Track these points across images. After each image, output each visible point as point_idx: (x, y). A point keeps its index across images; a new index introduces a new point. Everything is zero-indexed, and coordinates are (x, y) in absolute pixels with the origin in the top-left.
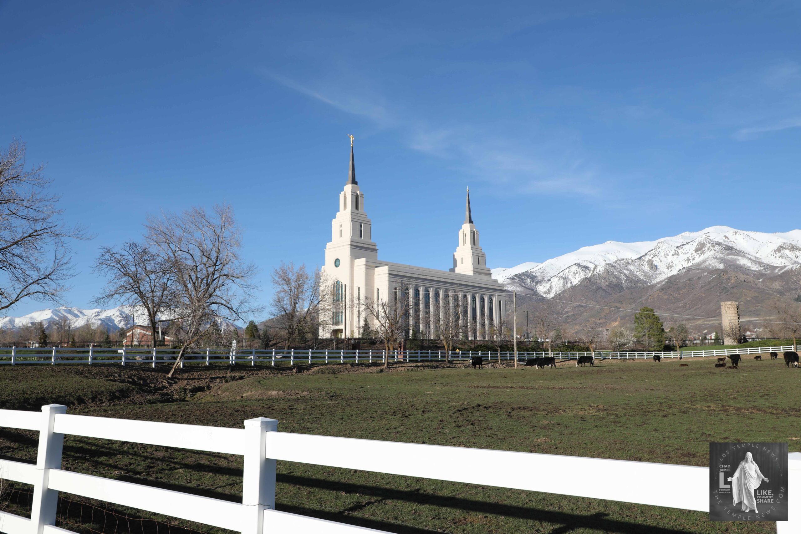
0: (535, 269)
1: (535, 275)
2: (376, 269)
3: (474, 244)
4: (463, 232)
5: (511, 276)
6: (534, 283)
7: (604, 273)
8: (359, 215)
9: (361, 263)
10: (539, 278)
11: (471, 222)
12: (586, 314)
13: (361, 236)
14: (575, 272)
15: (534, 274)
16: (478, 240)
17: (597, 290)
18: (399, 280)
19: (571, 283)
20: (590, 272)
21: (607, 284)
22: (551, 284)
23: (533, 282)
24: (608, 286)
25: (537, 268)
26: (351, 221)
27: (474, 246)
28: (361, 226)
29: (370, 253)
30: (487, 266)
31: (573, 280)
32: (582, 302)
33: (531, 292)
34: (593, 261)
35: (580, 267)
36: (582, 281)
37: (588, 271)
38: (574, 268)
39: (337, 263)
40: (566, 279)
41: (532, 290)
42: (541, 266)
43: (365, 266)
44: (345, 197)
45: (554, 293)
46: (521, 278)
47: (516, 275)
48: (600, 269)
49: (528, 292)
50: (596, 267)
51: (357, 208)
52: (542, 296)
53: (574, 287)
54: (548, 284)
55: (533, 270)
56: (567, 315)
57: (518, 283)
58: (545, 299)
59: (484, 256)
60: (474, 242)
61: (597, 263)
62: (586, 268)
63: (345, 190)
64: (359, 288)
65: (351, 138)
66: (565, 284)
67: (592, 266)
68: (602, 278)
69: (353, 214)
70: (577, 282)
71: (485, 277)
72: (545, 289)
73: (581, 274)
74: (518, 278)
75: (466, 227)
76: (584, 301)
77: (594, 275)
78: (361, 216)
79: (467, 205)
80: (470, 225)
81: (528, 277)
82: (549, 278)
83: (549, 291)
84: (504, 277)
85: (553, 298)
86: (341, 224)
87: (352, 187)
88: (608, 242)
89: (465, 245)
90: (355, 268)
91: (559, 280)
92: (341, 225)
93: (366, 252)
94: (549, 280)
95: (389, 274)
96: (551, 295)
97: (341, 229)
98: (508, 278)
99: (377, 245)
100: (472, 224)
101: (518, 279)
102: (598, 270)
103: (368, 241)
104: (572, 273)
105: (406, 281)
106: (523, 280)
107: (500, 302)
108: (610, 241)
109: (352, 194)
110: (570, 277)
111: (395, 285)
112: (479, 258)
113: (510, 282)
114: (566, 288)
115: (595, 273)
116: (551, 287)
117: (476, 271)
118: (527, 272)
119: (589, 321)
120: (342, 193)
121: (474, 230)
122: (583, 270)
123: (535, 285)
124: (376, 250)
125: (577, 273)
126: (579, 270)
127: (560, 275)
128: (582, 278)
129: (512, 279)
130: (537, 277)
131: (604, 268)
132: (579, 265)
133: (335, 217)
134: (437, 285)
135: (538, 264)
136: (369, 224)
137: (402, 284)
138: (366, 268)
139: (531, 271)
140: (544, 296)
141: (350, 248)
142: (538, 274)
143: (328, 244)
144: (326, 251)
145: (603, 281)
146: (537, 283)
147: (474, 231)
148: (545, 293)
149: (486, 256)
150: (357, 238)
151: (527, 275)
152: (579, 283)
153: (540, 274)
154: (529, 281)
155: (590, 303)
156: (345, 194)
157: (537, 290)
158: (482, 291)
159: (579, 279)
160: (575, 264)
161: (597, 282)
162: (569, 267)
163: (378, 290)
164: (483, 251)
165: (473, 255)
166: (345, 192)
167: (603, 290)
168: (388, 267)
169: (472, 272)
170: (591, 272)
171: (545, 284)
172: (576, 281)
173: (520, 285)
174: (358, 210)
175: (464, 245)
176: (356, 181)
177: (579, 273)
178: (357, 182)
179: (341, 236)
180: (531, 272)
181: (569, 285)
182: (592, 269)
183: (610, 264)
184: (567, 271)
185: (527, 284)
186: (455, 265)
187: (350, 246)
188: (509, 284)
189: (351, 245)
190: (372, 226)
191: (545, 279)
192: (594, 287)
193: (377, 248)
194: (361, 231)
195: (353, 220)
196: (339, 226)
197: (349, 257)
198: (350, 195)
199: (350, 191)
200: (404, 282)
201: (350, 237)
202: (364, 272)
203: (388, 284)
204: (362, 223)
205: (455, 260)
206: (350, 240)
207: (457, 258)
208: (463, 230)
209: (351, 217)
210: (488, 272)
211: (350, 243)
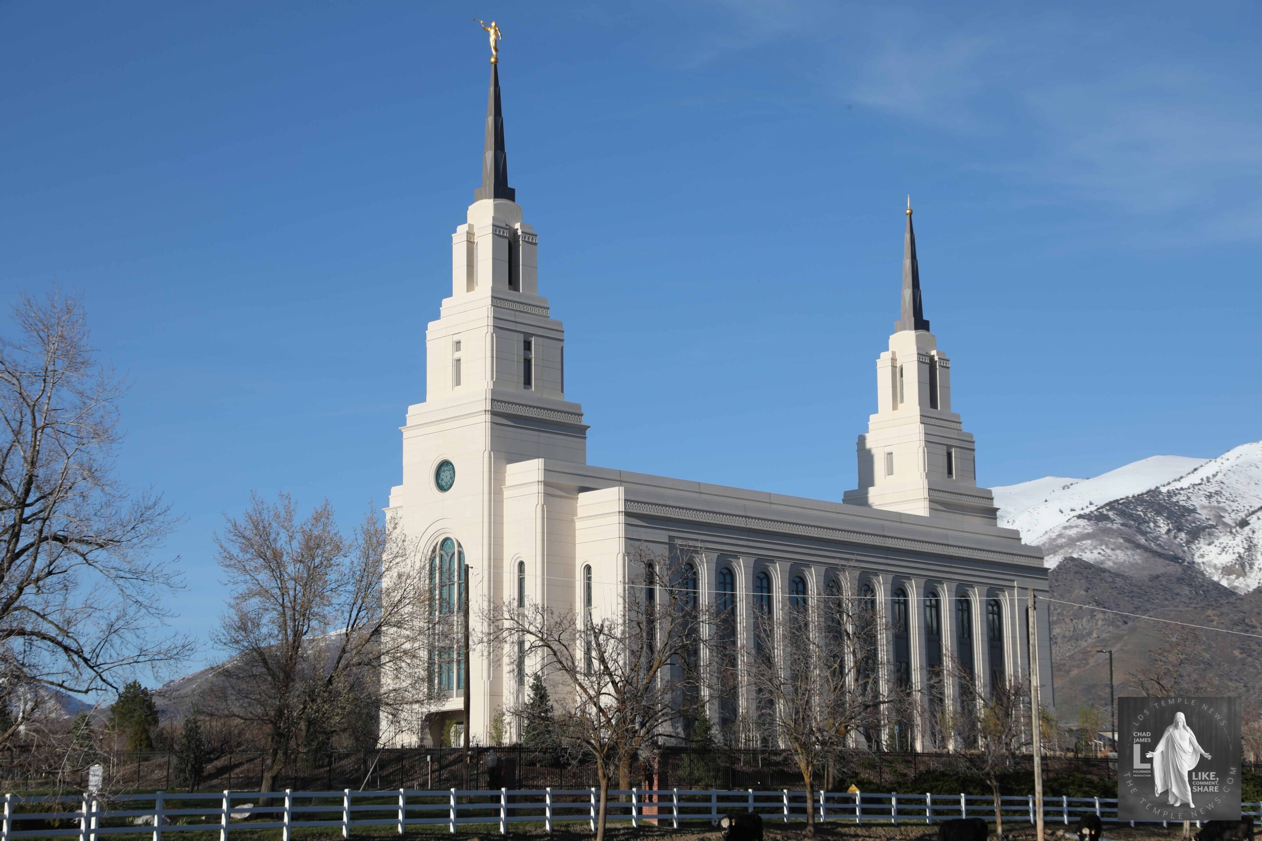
0: (1185, 484)
2: (582, 496)
3: (933, 404)
4: (894, 360)
5: (1093, 508)
6: (1183, 535)
8: (522, 307)
9: (527, 475)
10: (1203, 514)
11: (921, 324)
13: (527, 382)
15: (1181, 499)
16: (946, 387)
18: (662, 534)
22: (1249, 539)
23: (1180, 530)
25: (1194, 479)
26: (491, 329)
27: (932, 412)
28: (527, 346)
29: (561, 440)
30: (980, 483)
33: (1174, 568)
39: (446, 475)
41: (1175, 558)
42: (1209, 469)
43: (541, 488)
44: (471, 245)
46: (1130, 516)
47: (1111, 505)
49: (1161, 566)
51: (513, 282)
52: (1216, 585)
54: (1238, 538)
55: (1178, 485)
57: (1119, 533)
58: (1230, 593)
59: (968, 447)
60: (931, 395)
63: (470, 220)
64: (521, 564)
69: (499, 302)
71: (976, 523)
72: (1227, 558)
74: (1122, 513)
75: (904, 344)
78: (528, 309)
79: (908, 262)
80: (917, 337)
81: (1159, 513)
83: (1242, 566)
84: (1067, 511)
86: (456, 338)
87: (496, 208)
89: (900, 406)
90: (506, 494)
92: (459, 343)
93: (545, 437)
94: (1244, 524)
95: (627, 514)
96: (1251, 581)
97: (457, 355)
98: (1080, 517)
99: (583, 411)
100: (922, 332)
101: (1119, 520)
103: (551, 397)
105: (685, 540)
106: (1141, 521)
107: (1027, 612)
109: (494, 234)
111: (647, 552)
112: (949, 455)
113: (1090, 530)
116: (1248, 549)
117: (940, 502)
118: (1154, 493)
120: (462, 229)
121: (934, 353)
123: (1188, 542)
124: (580, 431)
129: (1097, 517)
130: (1194, 510)
133: (437, 316)
134: (799, 553)
136: (555, 336)
137: (672, 547)
138: (547, 495)
139: (1170, 488)
140: (1224, 583)
141: (489, 425)
142: (1197, 501)
143: (413, 409)
144: (406, 434)
146: (1195, 534)
147: (932, 358)
149: (976, 446)
150: (515, 389)
151: (1155, 502)
154: (1163, 525)
156: (470, 234)
157: (1197, 559)
158: (963, 574)
163: (588, 568)
164: (965, 428)
165: (927, 442)
166: (471, 227)
168: (622, 489)
169: (927, 503)
171: (1225, 539)
173: (1127, 540)
174: (517, 289)
175: (895, 407)
176: (510, 185)
178: (513, 191)
179: (458, 382)
180: (1170, 494)
185: (1156, 538)
186: (866, 478)
187: (488, 417)
188: (1087, 536)
189: (493, 413)
190: (566, 346)
191: (1228, 519)
193: (584, 422)
194: (527, 363)
195: (500, 327)
196: (450, 347)
197: (486, 454)
198: (491, 236)
199: (491, 222)
200: (678, 542)
201: (491, 386)
202: (539, 508)
203: (623, 550)
204: (532, 335)
205: (865, 459)
206: (489, 397)
207: (874, 451)
208: (894, 353)
209: (491, 315)
210: (983, 503)
211: (489, 408)
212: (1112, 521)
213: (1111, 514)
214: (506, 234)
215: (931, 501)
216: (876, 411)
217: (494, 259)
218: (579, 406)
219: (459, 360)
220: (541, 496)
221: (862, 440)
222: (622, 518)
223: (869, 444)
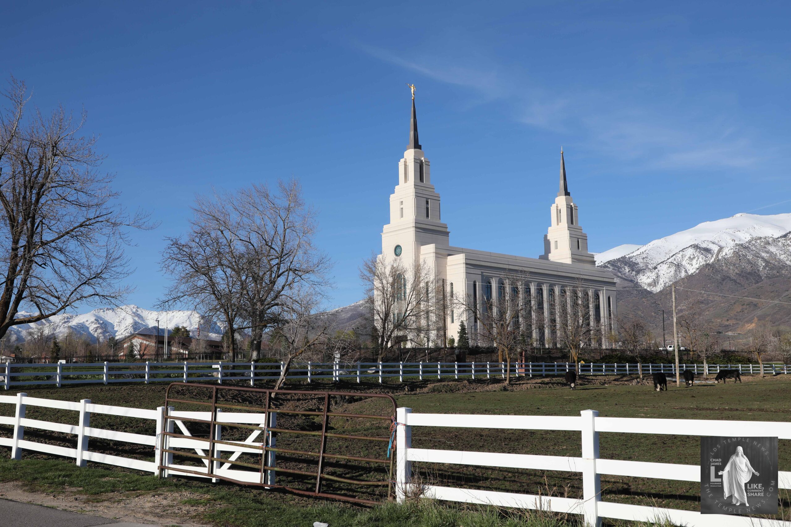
0: (635, 254)
1: (636, 262)
2: (449, 257)
3: (572, 223)
4: (557, 207)
5: (602, 263)
6: (634, 273)
7: (733, 257)
8: (425, 189)
9: (428, 251)
10: (641, 265)
11: (567, 194)
12: (708, 313)
13: (428, 216)
14: (692, 257)
15: (633, 260)
16: (576, 217)
17: (723, 280)
18: (479, 272)
19: (686, 271)
20: (712, 256)
21: (738, 272)
22: (657, 274)
23: (633, 271)
24: (740, 275)
25: (638, 252)
26: (414, 197)
27: (571, 226)
28: (427, 203)
29: (440, 237)
30: (590, 252)
31: (688, 267)
32: (702, 297)
33: (631, 284)
34: (716, 241)
35: (698, 250)
36: (701, 269)
37: (710, 256)
38: (690, 252)
39: (398, 251)
40: (678, 266)
41: (631, 281)
42: (643, 249)
43: (434, 254)
44: (406, 166)
45: (663, 285)
46: (616, 266)
47: (609, 262)
48: (728, 252)
49: (626, 284)
50: (721, 249)
51: (421, 179)
52: (646, 290)
53: (690, 278)
54: (654, 273)
55: (632, 255)
56: (681, 314)
58: (650, 293)
59: (585, 238)
60: (571, 219)
61: (722, 244)
62: (707, 250)
63: (405, 157)
64: (427, 282)
65: (412, 88)
66: (678, 273)
67: (715, 249)
68: (731, 263)
69: (417, 187)
70: (694, 270)
71: (588, 266)
72: (650, 281)
73: (700, 259)
74: (612, 265)
75: (561, 201)
76: (705, 295)
77: (718, 260)
78: (427, 189)
79: (562, 171)
80: (565, 198)
81: (625, 265)
82: (655, 265)
83: (655, 283)
85: (661, 292)
86: (401, 200)
87: (415, 151)
88: (738, 215)
89: (560, 224)
90: (421, 257)
91: (669, 267)
92: (402, 202)
93: (434, 236)
94: (655, 268)
95: (466, 264)
96: (658, 289)
97: (402, 206)
99: (447, 226)
100: (567, 196)
101: (611, 268)
102: (724, 254)
103: (436, 221)
104: (687, 258)
105: (487, 273)
106: (619, 268)
107: (609, 298)
108: (741, 214)
109: (415, 162)
110: (684, 263)
111: (474, 277)
112: (578, 241)
114: (678, 278)
115: (720, 258)
116: (657, 277)
117: (575, 258)
118: (624, 258)
119: (713, 322)
120: (402, 160)
121: (572, 204)
122: (702, 254)
123: (636, 275)
124: (447, 234)
125: (694, 258)
126: (697, 253)
127: (670, 260)
128: (701, 264)
130: (638, 264)
131: (732, 251)
132: (696, 247)
133: (393, 192)
134: (527, 278)
135: (638, 247)
136: (437, 199)
137: (482, 276)
138: (436, 257)
139: (630, 256)
140: (648, 289)
141: (414, 232)
142: (639, 260)
143: (385, 227)
144: (383, 236)
145: (731, 267)
146: (638, 272)
147: (571, 206)
148: (649, 285)
149: (588, 238)
150: (423, 218)
151: (624, 261)
152: (697, 272)
153: (642, 261)
154: (627, 269)
155: (714, 298)
156: (405, 162)
157: (639, 281)
158: (585, 285)
159: (697, 266)
160: (691, 246)
161: (722, 270)
162: (682, 250)
163: (452, 284)
164: (584, 232)
165: (570, 237)
166: (406, 159)
167: (733, 280)
168: (464, 255)
169: (571, 259)
170: (714, 256)
171: (649, 274)
172: (692, 269)
174: (423, 182)
175: (558, 224)
176: (419, 144)
177: (697, 258)
178: (421, 146)
179: (402, 216)
180: (630, 258)
181: (683, 274)
182: (716, 252)
183: (742, 245)
184: (680, 256)
185: (625, 274)
186: (548, 250)
187: (414, 229)
189: (416, 227)
190: (440, 202)
191: (650, 267)
192: (719, 277)
193: (448, 230)
194: (427, 209)
195: (418, 196)
196: (399, 203)
197: (414, 243)
198: (413, 163)
199: (412, 157)
200: (484, 274)
201: (414, 217)
202: (434, 261)
203: (465, 277)
204: (429, 198)
205: (547, 244)
206: (414, 221)
207: (550, 240)
208: (557, 204)
209: (414, 191)
210: (591, 259)
211: (414, 225)
212: (609, 268)
213: (609, 265)
214: (419, 162)
215: (572, 258)
216: (550, 226)
217: (415, 171)
218: (446, 225)
219: (402, 208)
220: (434, 257)
221: (546, 236)
222: (464, 265)
223: (548, 238)
